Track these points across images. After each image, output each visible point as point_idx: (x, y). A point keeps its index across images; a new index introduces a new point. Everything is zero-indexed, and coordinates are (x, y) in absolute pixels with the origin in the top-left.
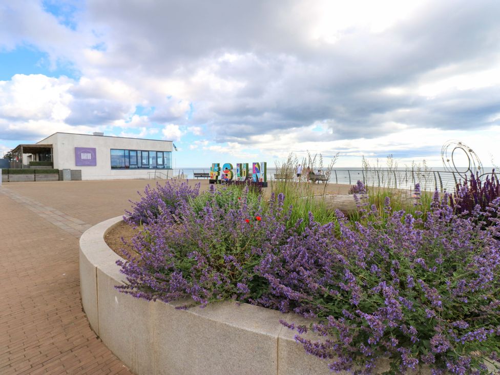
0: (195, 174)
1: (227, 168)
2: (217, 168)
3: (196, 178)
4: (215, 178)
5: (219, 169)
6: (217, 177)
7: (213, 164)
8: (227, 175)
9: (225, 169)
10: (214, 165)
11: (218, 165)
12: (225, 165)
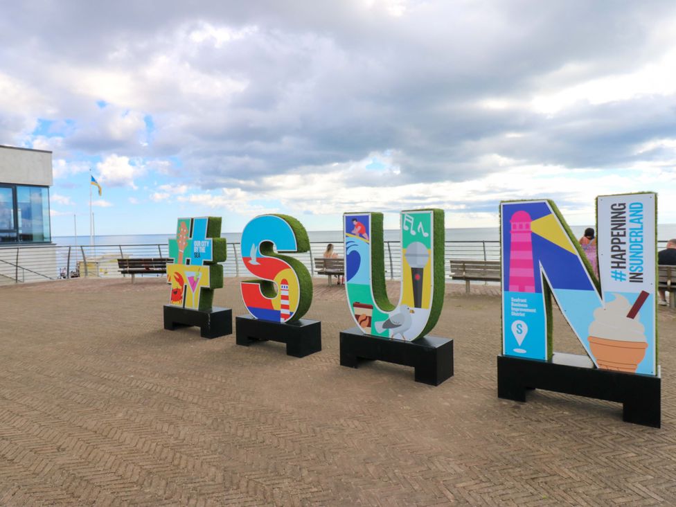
0: (122, 263)
1: (266, 247)
2: (203, 245)
3: (129, 276)
4: (192, 302)
5: (220, 250)
6: (206, 294)
7: (181, 222)
8: (267, 287)
9: (254, 252)
10: (189, 226)
11: (214, 226)
12: (256, 225)
